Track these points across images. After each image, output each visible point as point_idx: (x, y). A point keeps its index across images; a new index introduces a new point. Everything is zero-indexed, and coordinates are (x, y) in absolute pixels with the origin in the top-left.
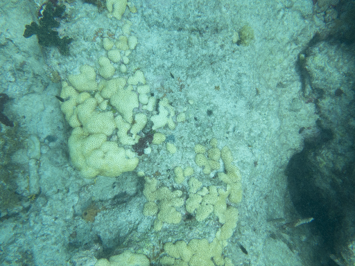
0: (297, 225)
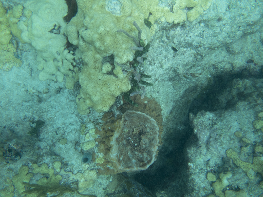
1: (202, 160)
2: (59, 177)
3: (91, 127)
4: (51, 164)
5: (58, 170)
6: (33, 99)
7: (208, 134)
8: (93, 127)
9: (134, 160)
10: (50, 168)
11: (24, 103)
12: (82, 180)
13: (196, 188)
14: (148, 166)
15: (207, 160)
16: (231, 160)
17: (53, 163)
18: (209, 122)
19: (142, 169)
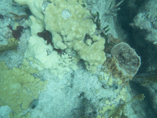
0: (118, 5)
2: (113, 105)
3: (103, 74)
4: (105, 104)
5: (110, 103)
6: (68, 89)
7: (149, 23)
8: (103, 73)
9: (132, 67)
10: (106, 106)
11: (67, 94)
12: (122, 97)
14: (140, 63)
17: (105, 103)
18: (143, 18)
19: (139, 66)
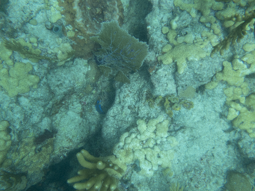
1: (157, 20)
2: (38, 50)
4: (27, 39)
5: (36, 45)
10: (28, 42)
12: (60, 52)
13: (155, 44)
15: (160, 18)
16: (178, 8)
